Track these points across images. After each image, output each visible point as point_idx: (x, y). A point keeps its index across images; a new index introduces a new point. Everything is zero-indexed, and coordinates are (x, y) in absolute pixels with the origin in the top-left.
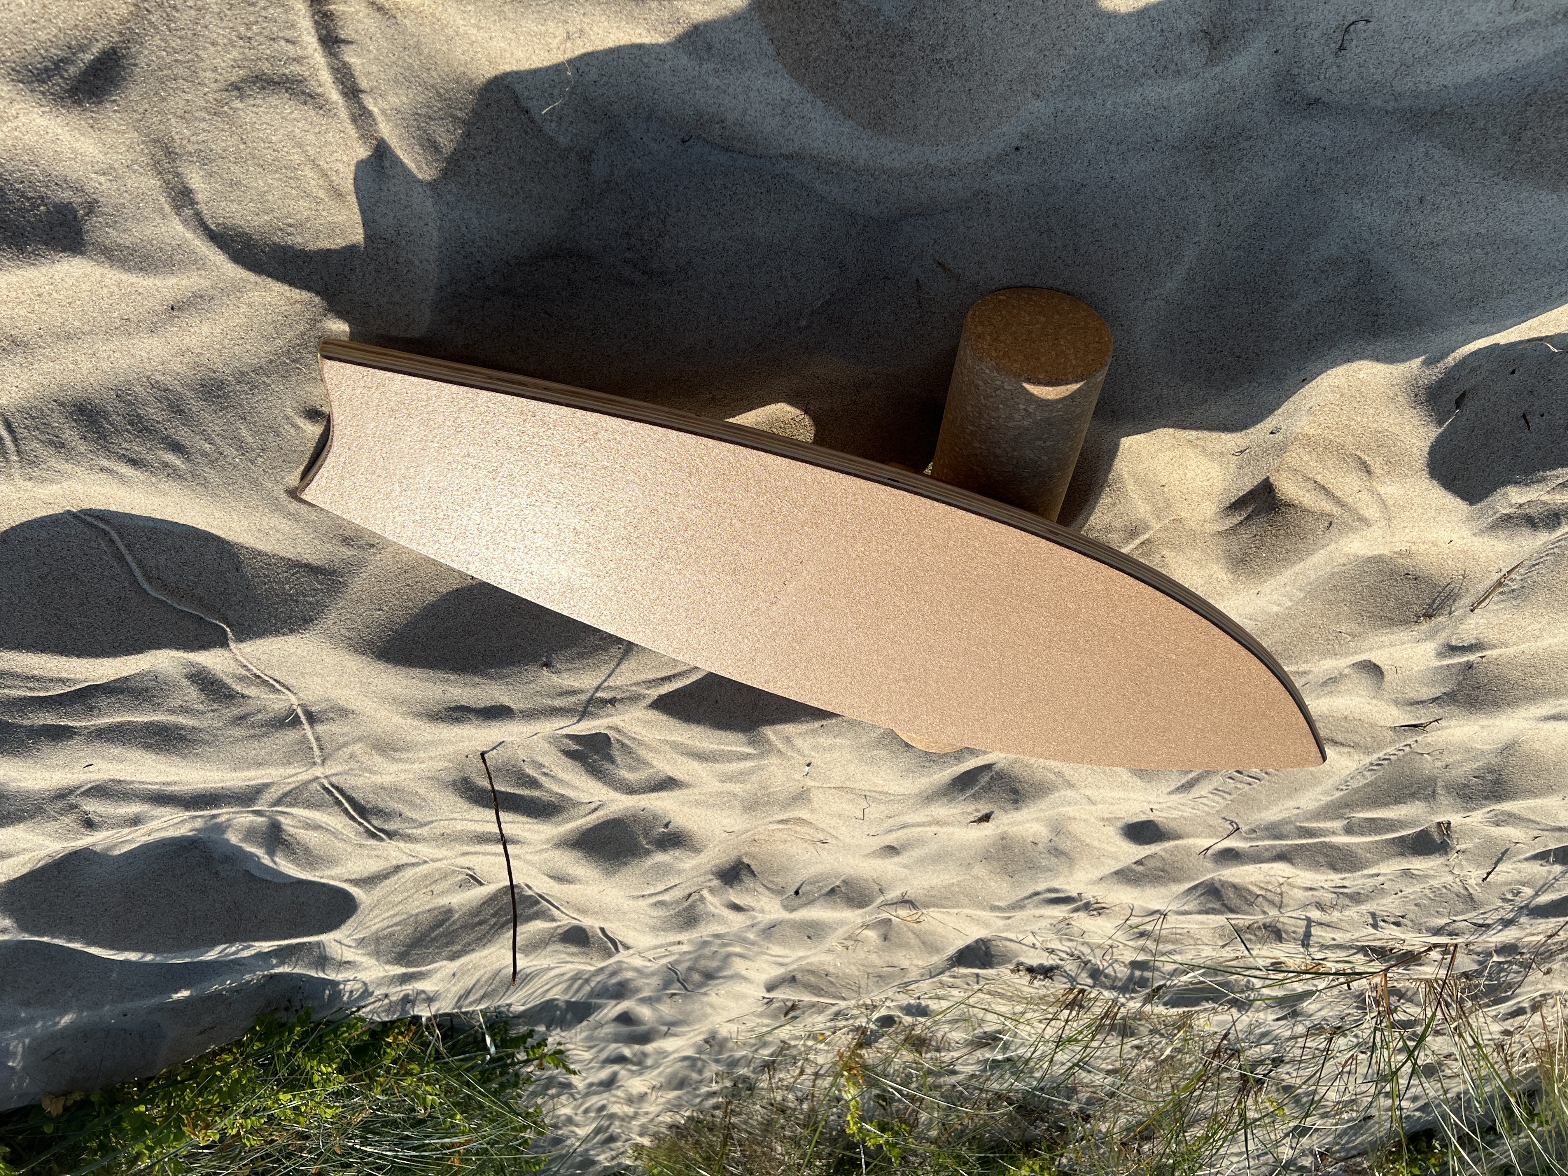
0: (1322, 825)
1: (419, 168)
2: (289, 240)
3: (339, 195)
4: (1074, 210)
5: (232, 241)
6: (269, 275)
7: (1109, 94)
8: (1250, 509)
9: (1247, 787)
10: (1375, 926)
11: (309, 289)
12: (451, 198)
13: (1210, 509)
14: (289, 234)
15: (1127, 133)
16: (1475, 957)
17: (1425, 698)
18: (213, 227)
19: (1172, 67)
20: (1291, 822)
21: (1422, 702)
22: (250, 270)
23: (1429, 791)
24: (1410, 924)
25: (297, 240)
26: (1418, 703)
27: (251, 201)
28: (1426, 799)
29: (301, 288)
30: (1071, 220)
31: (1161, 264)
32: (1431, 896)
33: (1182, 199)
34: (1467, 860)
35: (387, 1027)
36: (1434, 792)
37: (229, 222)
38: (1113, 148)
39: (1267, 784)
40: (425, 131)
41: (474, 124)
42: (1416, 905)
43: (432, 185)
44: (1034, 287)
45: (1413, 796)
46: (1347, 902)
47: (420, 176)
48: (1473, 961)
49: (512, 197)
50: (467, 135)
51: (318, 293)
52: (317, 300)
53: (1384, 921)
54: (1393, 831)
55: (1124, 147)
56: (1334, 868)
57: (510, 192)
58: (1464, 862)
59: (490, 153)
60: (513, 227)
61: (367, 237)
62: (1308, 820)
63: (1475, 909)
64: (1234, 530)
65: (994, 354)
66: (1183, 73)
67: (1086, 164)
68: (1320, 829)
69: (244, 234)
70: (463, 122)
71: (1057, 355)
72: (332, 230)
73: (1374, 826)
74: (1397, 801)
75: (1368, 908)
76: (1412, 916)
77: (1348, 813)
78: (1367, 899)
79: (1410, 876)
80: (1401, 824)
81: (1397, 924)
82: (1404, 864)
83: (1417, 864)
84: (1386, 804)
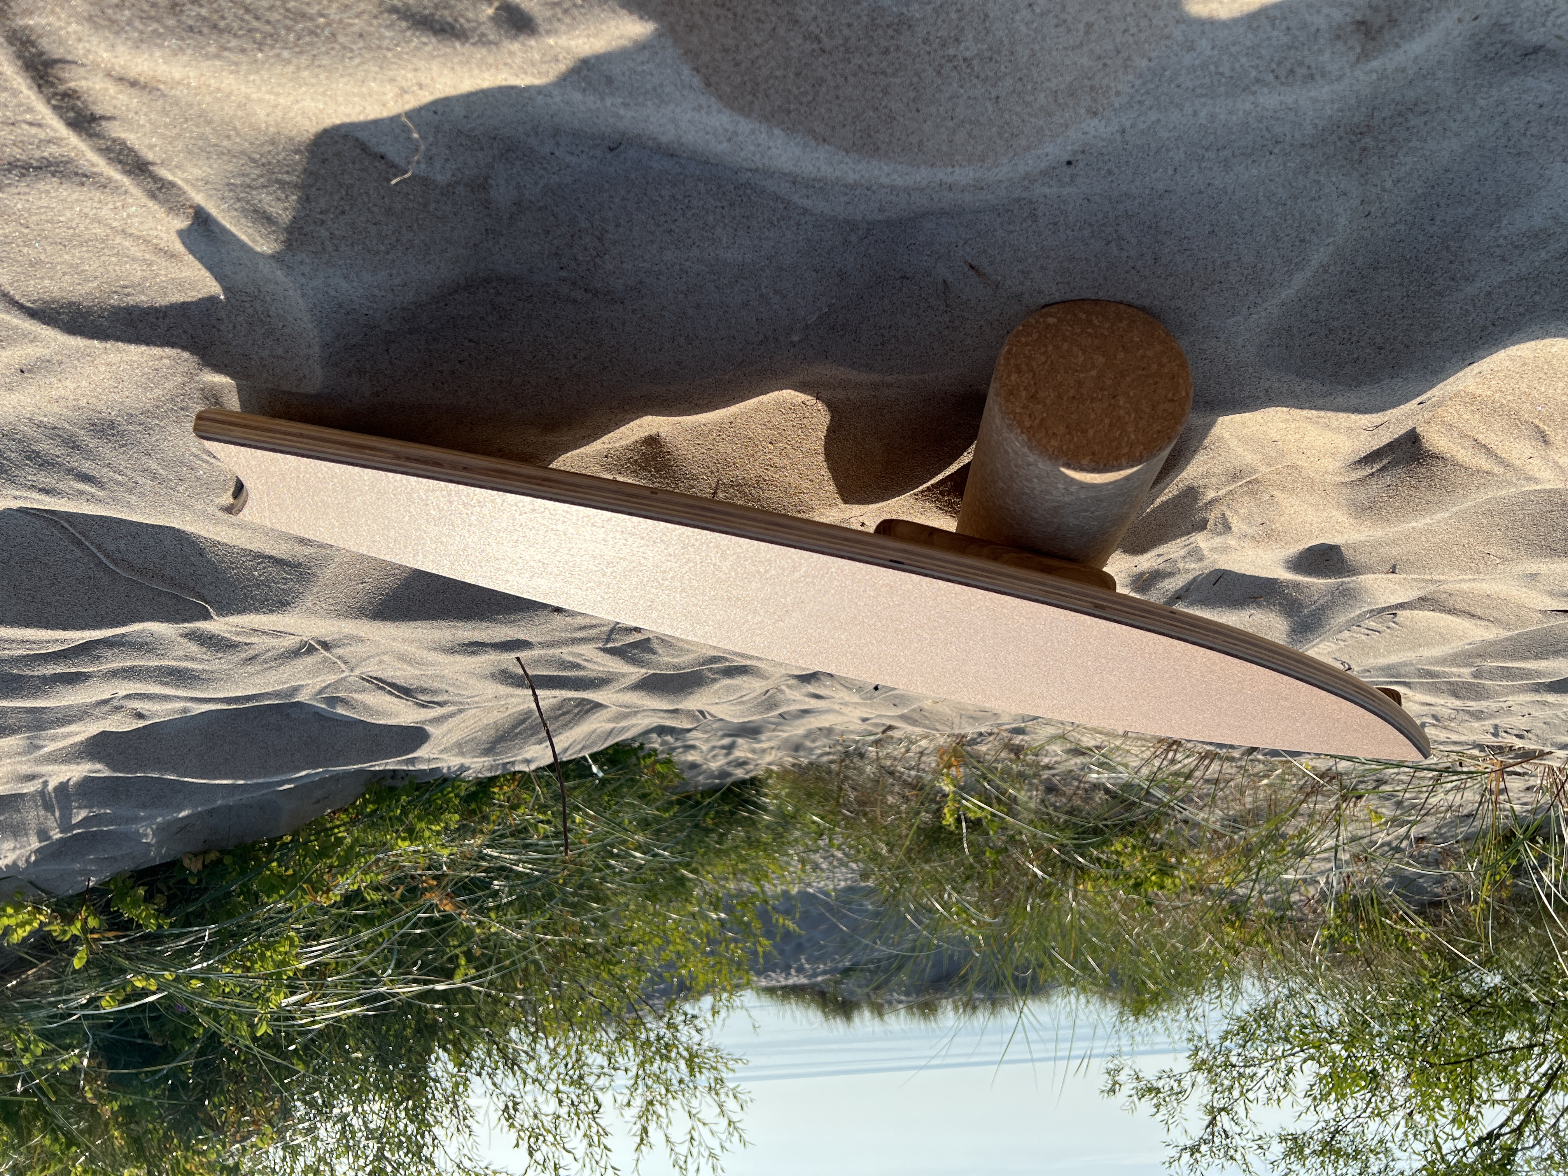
0: (1447, 669)
1: (254, 241)
2: (130, 301)
3: (172, 255)
4: (1155, 216)
5: (59, 313)
6: (118, 339)
7: (1204, 104)
8: (1385, 461)
9: (1364, 637)
10: (1496, 735)
11: (173, 345)
12: (306, 270)
13: (1331, 465)
14: (128, 295)
15: (1233, 137)
18: (29, 304)
19: (1302, 71)
20: (1412, 664)
22: (92, 338)
24: (1533, 737)
25: (142, 299)
27: (64, 274)
29: (162, 345)
30: (1150, 227)
31: (1276, 274)
32: (1564, 717)
33: (1313, 199)
35: (492, 780)
37: (46, 297)
38: (1211, 155)
39: (1388, 636)
40: (248, 202)
41: (310, 186)
42: (1546, 724)
43: (276, 257)
44: (1097, 301)
45: (1557, 653)
46: (1467, 717)
47: (258, 249)
49: (388, 253)
50: (306, 200)
51: (184, 348)
52: (186, 355)
53: (1505, 732)
54: (1528, 679)
55: (1227, 153)
56: (1457, 697)
57: (383, 248)
59: (343, 212)
60: (397, 281)
61: (226, 290)
62: (1431, 664)
64: (1362, 481)
65: (1027, 424)
66: (1318, 77)
67: (1170, 172)
68: (1446, 673)
69: (71, 304)
70: (296, 186)
71: (1111, 425)
72: (180, 285)
73: (1507, 673)
74: (1538, 656)
75: (1488, 724)
76: (1539, 732)
77: (1478, 662)
78: (1491, 716)
79: (1545, 703)
80: (1539, 674)
81: (1520, 737)
82: (1538, 697)
83: (1551, 698)
84: (1524, 658)
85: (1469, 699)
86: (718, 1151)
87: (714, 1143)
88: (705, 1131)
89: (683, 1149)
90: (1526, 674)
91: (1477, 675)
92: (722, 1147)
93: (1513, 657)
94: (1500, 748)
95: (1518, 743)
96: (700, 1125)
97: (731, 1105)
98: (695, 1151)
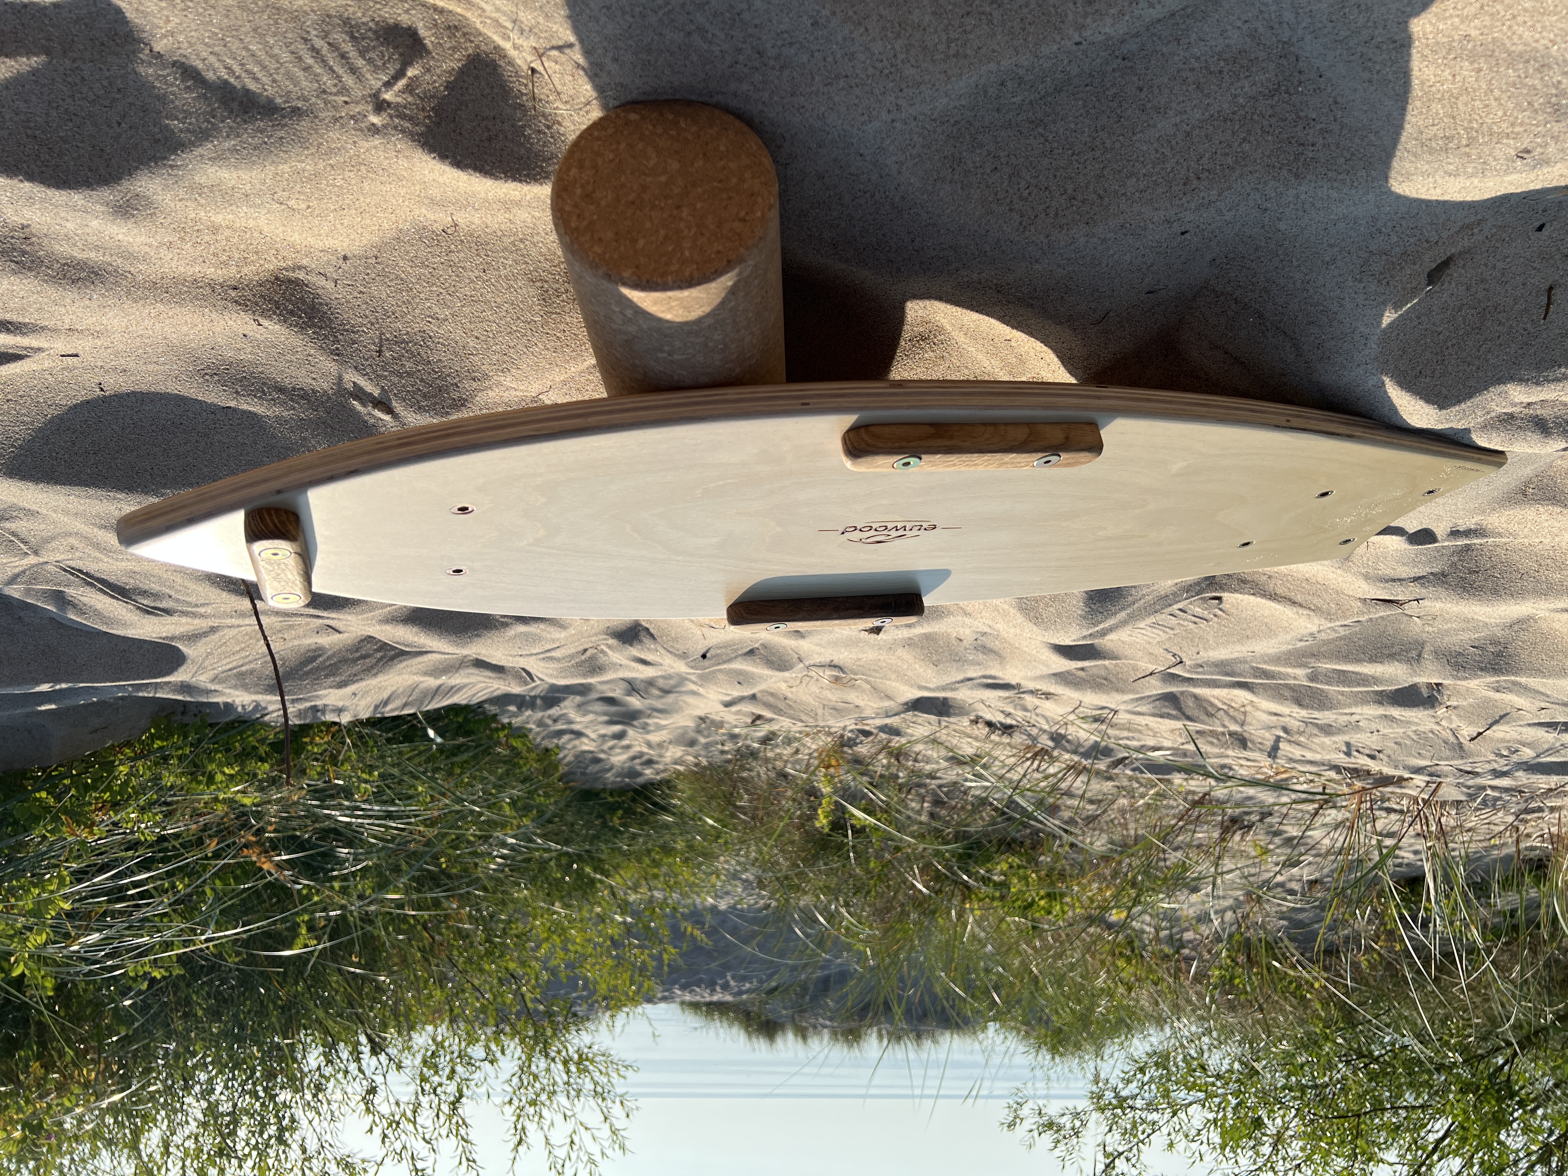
0: (1281, 669)
9: (1192, 626)
10: (1348, 754)
16: (1465, 790)
17: (1404, 576)
20: (1246, 662)
21: (1400, 580)
23: (1414, 654)
24: (1386, 759)
26: (1394, 580)
28: (1408, 661)
32: (1415, 738)
34: (1458, 716)
36: (1419, 655)
39: (1216, 626)
42: (1396, 743)
45: (1392, 657)
46: (1316, 731)
48: (1462, 793)
53: (1358, 751)
54: (1364, 686)
56: (1300, 704)
58: (1454, 717)
62: (1265, 662)
63: (1462, 758)
68: (1280, 673)
73: (1343, 678)
74: (1373, 660)
75: (1340, 739)
76: (1390, 752)
77: (1313, 663)
78: (1340, 731)
79: (1391, 719)
80: (1376, 680)
81: (1372, 757)
82: (1381, 711)
83: (1396, 712)
84: (1359, 661)
85: (1312, 708)
86: (597, 1157)
87: (595, 1150)
88: (586, 1136)
89: (561, 1153)
90: (1364, 680)
91: (1313, 677)
92: (603, 1154)
93: (1346, 658)
94: (1356, 770)
95: (1374, 766)
96: (582, 1129)
97: (617, 1110)
98: (574, 1156)
